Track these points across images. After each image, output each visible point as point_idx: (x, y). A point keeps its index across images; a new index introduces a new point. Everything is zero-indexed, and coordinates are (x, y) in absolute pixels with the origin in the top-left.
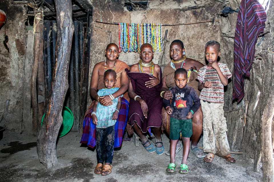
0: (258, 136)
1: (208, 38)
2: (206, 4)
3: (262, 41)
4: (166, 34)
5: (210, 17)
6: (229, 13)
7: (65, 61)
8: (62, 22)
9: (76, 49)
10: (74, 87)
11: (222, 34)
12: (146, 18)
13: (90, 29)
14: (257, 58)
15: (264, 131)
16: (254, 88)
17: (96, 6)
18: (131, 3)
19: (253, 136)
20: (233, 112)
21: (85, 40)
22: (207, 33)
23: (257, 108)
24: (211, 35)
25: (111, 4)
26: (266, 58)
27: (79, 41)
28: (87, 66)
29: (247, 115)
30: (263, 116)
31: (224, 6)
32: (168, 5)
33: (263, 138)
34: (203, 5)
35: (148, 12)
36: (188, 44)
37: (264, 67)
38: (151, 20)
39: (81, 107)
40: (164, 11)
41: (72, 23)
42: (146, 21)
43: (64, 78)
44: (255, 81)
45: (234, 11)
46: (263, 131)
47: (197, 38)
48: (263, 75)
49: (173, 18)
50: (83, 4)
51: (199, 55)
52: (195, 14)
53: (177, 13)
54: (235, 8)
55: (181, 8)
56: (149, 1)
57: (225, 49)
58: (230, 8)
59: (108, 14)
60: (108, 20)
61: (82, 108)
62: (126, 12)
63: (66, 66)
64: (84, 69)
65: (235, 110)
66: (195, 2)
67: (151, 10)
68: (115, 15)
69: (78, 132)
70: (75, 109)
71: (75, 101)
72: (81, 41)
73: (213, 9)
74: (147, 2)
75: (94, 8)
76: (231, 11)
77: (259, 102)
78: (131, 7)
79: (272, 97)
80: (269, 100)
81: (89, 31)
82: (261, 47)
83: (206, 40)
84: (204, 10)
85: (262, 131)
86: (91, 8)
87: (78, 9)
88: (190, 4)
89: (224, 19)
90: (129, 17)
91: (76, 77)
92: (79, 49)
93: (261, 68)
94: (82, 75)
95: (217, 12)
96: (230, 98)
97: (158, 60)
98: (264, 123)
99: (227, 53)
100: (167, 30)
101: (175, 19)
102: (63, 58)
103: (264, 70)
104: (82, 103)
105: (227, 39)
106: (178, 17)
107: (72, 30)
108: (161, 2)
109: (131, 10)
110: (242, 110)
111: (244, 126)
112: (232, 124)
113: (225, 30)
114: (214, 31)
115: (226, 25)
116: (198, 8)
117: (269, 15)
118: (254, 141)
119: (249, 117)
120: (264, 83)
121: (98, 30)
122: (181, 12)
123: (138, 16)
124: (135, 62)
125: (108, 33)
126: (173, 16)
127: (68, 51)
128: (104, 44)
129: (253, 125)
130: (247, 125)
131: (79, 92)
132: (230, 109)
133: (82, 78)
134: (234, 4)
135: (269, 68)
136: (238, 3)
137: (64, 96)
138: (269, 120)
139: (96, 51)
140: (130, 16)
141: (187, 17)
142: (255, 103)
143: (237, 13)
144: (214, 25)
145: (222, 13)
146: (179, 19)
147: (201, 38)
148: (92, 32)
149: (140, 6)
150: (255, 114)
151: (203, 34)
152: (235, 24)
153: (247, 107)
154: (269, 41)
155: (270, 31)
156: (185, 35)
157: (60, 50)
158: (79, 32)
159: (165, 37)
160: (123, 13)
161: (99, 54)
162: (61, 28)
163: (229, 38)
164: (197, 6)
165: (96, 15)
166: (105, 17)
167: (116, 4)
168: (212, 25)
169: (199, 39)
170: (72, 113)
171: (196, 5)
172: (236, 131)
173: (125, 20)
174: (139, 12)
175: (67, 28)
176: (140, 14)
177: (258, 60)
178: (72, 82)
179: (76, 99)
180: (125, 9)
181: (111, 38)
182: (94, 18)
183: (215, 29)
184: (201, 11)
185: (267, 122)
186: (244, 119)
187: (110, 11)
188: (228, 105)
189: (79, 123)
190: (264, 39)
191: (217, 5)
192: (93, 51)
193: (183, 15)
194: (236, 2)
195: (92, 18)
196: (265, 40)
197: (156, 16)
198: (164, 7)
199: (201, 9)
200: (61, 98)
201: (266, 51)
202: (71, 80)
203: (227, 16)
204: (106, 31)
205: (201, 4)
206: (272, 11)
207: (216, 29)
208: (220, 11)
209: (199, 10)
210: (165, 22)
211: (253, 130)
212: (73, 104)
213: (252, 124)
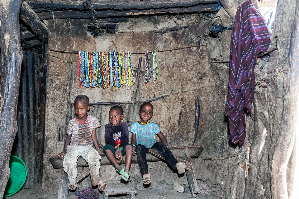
0: (267, 188)
1: (193, 66)
2: (189, 24)
3: (267, 63)
4: (140, 63)
5: (195, 40)
6: (220, 31)
7: (12, 96)
8: (7, 47)
9: (30, 86)
10: (29, 133)
11: (211, 61)
12: (114, 44)
13: (46, 60)
14: (260, 85)
15: (277, 181)
16: (258, 125)
17: (52, 31)
18: (96, 26)
19: (260, 190)
20: (230, 159)
21: (40, 73)
22: (192, 60)
23: (263, 152)
24: (196, 62)
25: (70, 27)
26: (274, 84)
27: (33, 76)
28: (44, 105)
29: (250, 161)
30: (273, 161)
31: (213, 24)
32: (142, 27)
33: (276, 191)
34: (185, 25)
35: (117, 37)
36: (168, 75)
37: (271, 96)
38: (121, 47)
39: (36, 157)
40: (136, 35)
41: (20, 48)
42: (114, 48)
43: (12, 118)
44: (259, 116)
45: (226, 28)
46: (275, 182)
47: (179, 67)
48: (270, 107)
49: (148, 43)
50: (36, 29)
51: (182, 88)
52: (175, 36)
53: (152, 37)
54: (227, 25)
55: (157, 30)
56: (118, 23)
57: (216, 79)
58: (220, 25)
59: (67, 40)
60: (68, 47)
61: (38, 158)
62: (89, 37)
63: (14, 103)
64: (39, 109)
65: (232, 156)
66: (175, 22)
67: (121, 33)
68: (76, 41)
69: (33, 190)
70: (29, 160)
71: (29, 150)
72: (36, 76)
73: (198, 29)
74: (115, 25)
75: (50, 34)
76: (223, 28)
77: (266, 144)
78: (96, 32)
79: (285, 135)
80: (281, 139)
81: (45, 62)
82: (266, 71)
83: (191, 69)
84: (187, 31)
85: (273, 181)
86: (47, 34)
87: (31, 37)
88: (169, 25)
89: (213, 41)
90: (93, 43)
91: (30, 120)
92: (34, 86)
93: (266, 98)
94: (38, 117)
95: (203, 33)
96: (224, 141)
97: (131, 96)
98: (276, 170)
99: (218, 84)
100: (142, 58)
101: (151, 44)
102: (9, 93)
103: (271, 100)
104: (37, 152)
105: (218, 65)
106: (154, 42)
107: (20, 57)
108: (133, 24)
109: (96, 35)
110: (242, 155)
111: (246, 176)
112: (228, 175)
113: (215, 55)
114: (200, 57)
115: (216, 49)
116: (179, 29)
117: (275, 28)
118: (261, 196)
119: (253, 164)
120: (271, 117)
121: (56, 61)
122: (157, 35)
123: (104, 42)
124: (102, 99)
125: (69, 64)
126: (148, 39)
127: (15, 83)
128: (63, 78)
129: (259, 175)
130: (250, 175)
131: (34, 138)
132: (226, 155)
133: (38, 121)
134: (226, 19)
135: (278, 97)
136: (231, 17)
137: (12, 141)
138: (282, 167)
139: (53, 86)
140: (95, 42)
141: (165, 41)
142: (260, 145)
143: (230, 30)
144: (200, 49)
145: (211, 33)
146: (156, 44)
147: (183, 67)
148: (48, 63)
149: (107, 31)
150: (261, 160)
151: (187, 60)
152: (228, 45)
153: (248, 152)
154: (278, 61)
155: (278, 47)
156: (163, 63)
157: (5, 82)
158: (33, 64)
159: (138, 67)
160: (87, 39)
161: (57, 91)
162: (6, 54)
163: (221, 64)
164: (179, 26)
165: (52, 42)
166: (64, 44)
167: (77, 28)
168: (198, 50)
169: (181, 68)
170: (25, 166)
171: (177, 25)
172: (234, 183)
173: (88, 47)
174: (106, 37)
175: (13, 54)
176: (107, 40)
177: (262, 88)
178: (25, 127)
179: (30, 148)
180: (89, 34)
181: (72, 70)
182: (50, 45)
183: (201, 54)
184: (183, 33)
185: (281, 168)
186: (246, 167)
187: (70, 37)
188: (222, 151)
189: (34, 177)
190: (270, 59)
191: (204, 24)
192: (51, 87)
193: (161, 39)
194: (229, 16)
195: (47, 46)
196: (271, 61)
197: (128, 42)
198: (137, 30)
199: (183, 30)
200: (8, 144)
201: (273, 74)
202: (23, 124)
203: (218, 35)
204: (66, 61)
205: (183, 23)
206: (279, 21)
207: (203, 54)
208: (207, 31)
209: (180, 32)
210: (139, 48)
211: (259, 181)
212: (26, 154)
213: (258, 173)
